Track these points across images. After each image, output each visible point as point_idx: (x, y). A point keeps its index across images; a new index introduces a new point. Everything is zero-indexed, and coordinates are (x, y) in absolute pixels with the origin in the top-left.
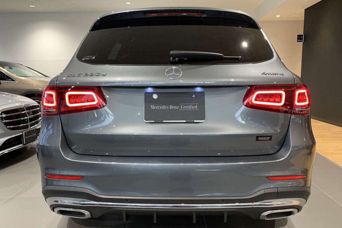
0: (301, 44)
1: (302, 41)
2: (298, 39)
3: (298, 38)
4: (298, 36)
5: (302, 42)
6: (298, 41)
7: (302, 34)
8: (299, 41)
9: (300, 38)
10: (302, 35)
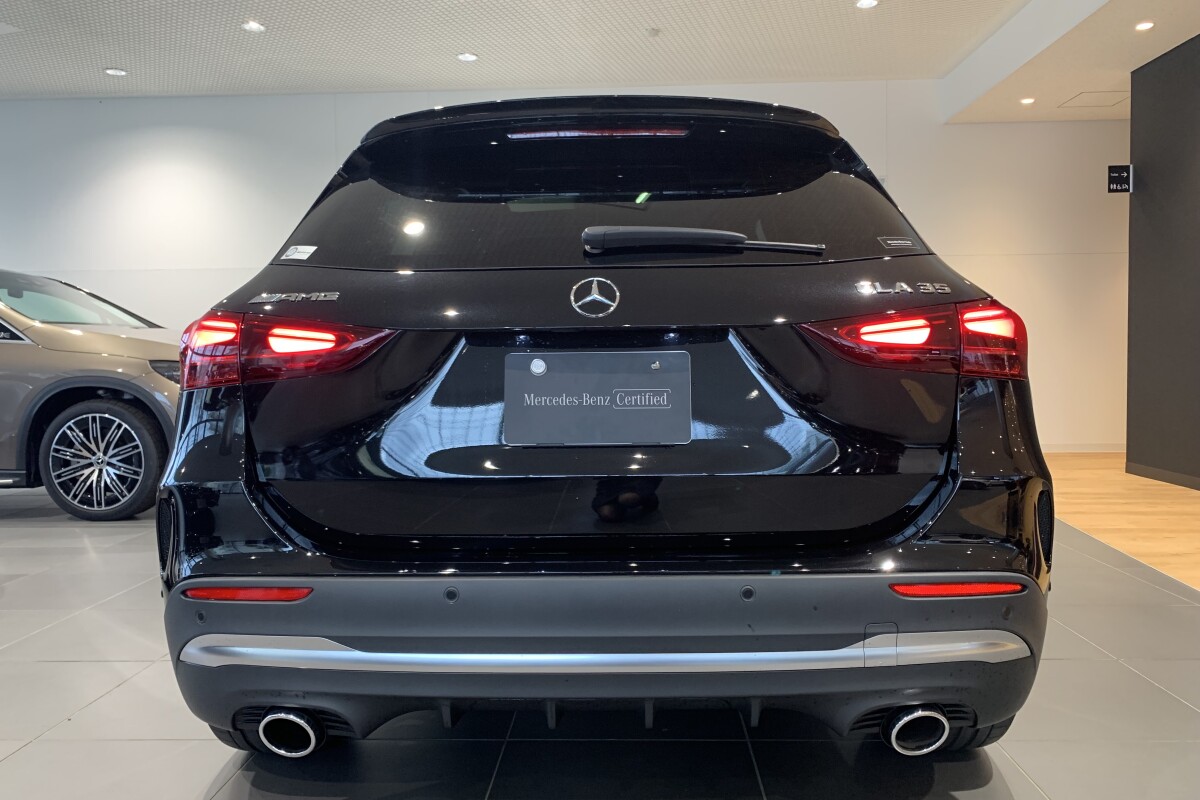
0: (1124, 199)
1: (1128, 190)
2: (1111, 180)
3: (1110, 177)
4: (1112, 169)
5: (1128, 194)
6: (1110, 191)
7: (1125, 161)
8: (1117, 191)
9: (1117, 177)
10: (1126, 169)
